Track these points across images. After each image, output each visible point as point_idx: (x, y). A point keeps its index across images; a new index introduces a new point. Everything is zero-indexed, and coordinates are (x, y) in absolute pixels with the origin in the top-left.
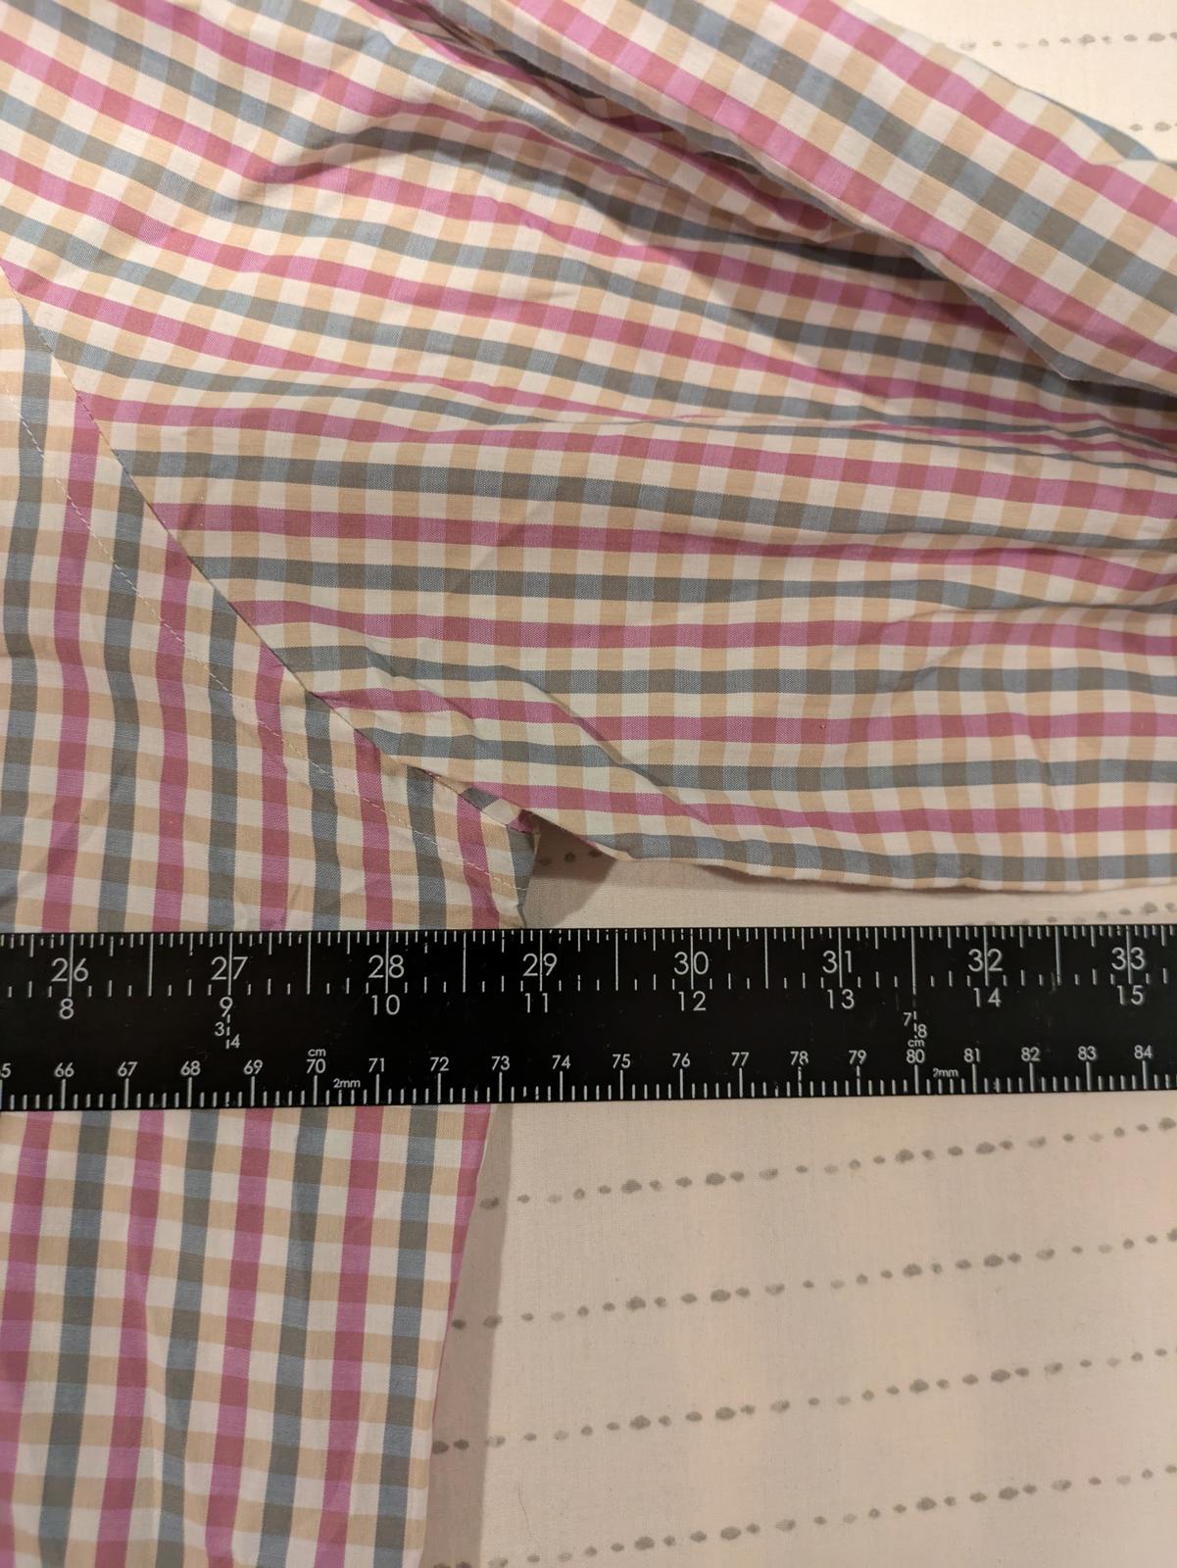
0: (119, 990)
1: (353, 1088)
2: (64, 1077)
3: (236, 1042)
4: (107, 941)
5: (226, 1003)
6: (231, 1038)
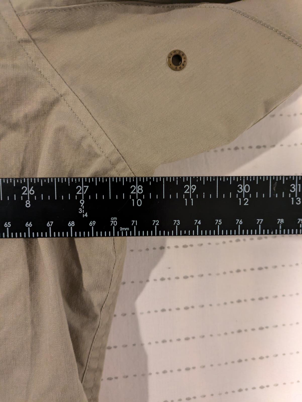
0: (45, 197)
1: (126, 230)
2: (29, 227)
5: (82, 202)
6: (85, 214)
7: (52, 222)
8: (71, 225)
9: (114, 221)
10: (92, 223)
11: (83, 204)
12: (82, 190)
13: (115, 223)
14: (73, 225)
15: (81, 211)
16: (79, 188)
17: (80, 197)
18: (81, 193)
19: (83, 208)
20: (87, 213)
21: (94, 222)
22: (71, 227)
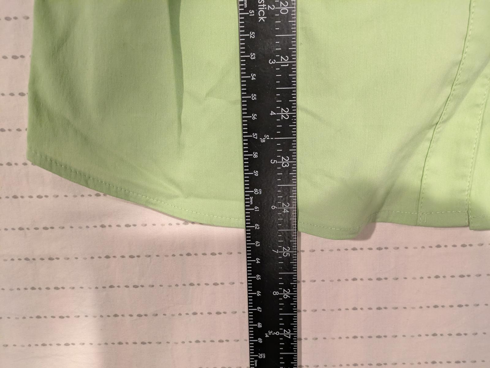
0: (281, 306)
1: (255, 365)
2: (257, 293)
3: (267, 336)
4: (295, 303)
5: (278, 333)
6: (268, 335)
7: (261, 311)
8: (259, 325)
9: (262, 356)
10: (261, 340)
11: (276, 334)
12: (287, 334)
13: (261, 357)
14: (259, 326)
15: (270, 333)
16: (289, 331)
17: (282, 332)
18: (284, 332)
19: (273, 334)
20: (268, 336)
21: (261, 342)
22: (257, 325)
